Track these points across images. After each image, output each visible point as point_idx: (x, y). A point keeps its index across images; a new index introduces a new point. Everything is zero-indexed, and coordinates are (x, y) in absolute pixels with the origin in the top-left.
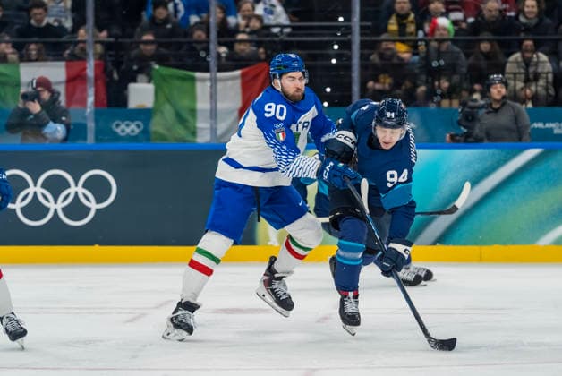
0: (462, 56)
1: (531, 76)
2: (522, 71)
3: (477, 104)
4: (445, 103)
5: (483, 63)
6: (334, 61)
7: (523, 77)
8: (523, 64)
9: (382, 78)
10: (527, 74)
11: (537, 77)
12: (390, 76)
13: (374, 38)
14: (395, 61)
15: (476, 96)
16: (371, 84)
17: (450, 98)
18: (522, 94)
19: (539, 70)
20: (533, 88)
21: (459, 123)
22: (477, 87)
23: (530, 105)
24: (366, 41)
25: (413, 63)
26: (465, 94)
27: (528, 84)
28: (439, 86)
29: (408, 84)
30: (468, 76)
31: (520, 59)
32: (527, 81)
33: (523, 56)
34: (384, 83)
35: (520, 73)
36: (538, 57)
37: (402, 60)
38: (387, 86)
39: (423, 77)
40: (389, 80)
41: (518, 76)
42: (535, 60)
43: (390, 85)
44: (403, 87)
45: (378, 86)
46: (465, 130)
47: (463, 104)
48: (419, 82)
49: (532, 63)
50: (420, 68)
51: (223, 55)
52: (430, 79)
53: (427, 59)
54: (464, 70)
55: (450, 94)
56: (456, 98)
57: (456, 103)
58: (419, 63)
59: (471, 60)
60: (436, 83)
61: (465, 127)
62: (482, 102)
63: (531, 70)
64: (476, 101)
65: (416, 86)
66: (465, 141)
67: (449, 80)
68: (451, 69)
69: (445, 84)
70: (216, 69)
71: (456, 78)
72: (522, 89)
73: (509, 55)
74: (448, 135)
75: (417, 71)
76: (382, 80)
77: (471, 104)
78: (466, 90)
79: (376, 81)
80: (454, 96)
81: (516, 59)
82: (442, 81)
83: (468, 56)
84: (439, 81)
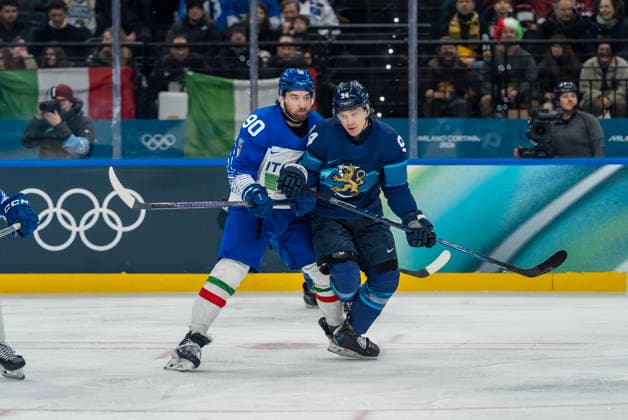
0: (533, 61)
1: (609, 83)
2: (599, 77)
3: (548, 115)
4: (513, 114)
5: (555, 69)
6: (388, 67)
7: (599, 84)
8: (600, 70)
9: (442, 85)
10: (604, 81)
11: (615, 84)
12: (452, 83)
13: (434, 42)
14: (456, 67)
15: (548, 106)
16: (430, 92)
17: (519, 108)
18: (599, 103)
19: (618, 77)
20: (611, 97)
21: (529, 136)
22: (548, 95)
23: (608, 116)
24: (425, 45)
25: (477, 70)
26: (535, 103)
27: (606, 92)
28: (506, 95)
29: (471, 92)
30: (538, 83)
31: (596, 65)
32: (604, 89)
33: (599, 61)
34: (444, 92)
35: (597, 80)
36: (616, 63)
37: (465, 65)
38: (448, 95)
39: (488, 85)
40: (450, 88)
41: (594, 83)
42: (613, 65)
43: (451, 93)
44: (466, 96)
45: (438, 95)
46: (536, 144)
47: (533, 115)
48: (484, 91)
49: (610, 69)
50: (484, 74)
51: (265, 60)
52: (496, 87)
53: (492, 64)
54: (534, 76)
55: (518, 103)
56: (524, 109)
57: (524, 114)
58: (484, 69)
59: (542, 65)
60: (503, 92)
61: (534, 140)
62: (554, 113)
63: (609, 76)
64: (547, 111)
65: (481, 95)
66: (535, 156)
67: (517, 88)
68: (519, 75)
69: (513, 93)
70: (256, 76)
71: (525, 86)
72: (599, 97)
73: (584, 60)
74: (516, 150)
75: (481, 78)
76: (442, 88)
77: (541, 114)
78: (536, 99)
79: (436, 89)
80: (523, 105)
81: (593, 64)
82: (509, 89)
83: (538, 60)
84: (506, 89)
